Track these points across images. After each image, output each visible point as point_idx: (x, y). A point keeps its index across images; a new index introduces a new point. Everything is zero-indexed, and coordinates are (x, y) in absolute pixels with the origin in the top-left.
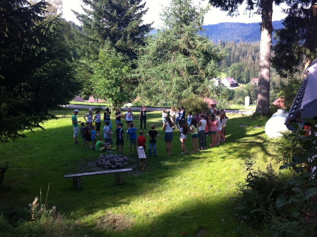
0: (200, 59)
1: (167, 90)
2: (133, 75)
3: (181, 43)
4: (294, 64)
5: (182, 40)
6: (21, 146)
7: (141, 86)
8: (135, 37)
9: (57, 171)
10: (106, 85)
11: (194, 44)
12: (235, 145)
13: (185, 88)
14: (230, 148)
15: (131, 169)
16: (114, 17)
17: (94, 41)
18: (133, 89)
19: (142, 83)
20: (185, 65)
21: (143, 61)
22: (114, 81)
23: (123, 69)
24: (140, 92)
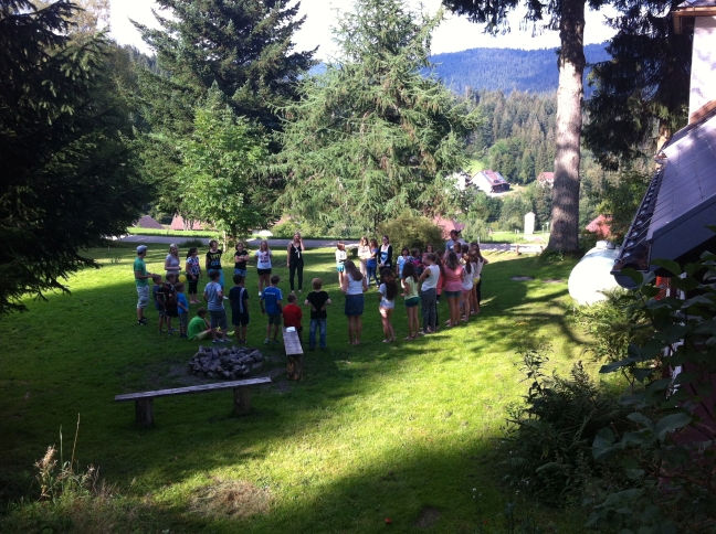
0: (426, 130)
1: (350, 201)
2: (272, 167)
3: (380, 94)
4: (632, 141)
5: (383, 87)
6: (17, 330)
7: (291, 193)
8: (278, 81)
9: (99, 385)
10: (210, 190)
11: (410, 96)
12: (502, 321)
13: (390, 196)
14: (492, 329)
15: (268, 380)
16: (229, 37)
17: (183, 90)
18: (273, 199)
19: (294, 184)
20: (391, 145)
21: (295, 135)
22: (228, 181)
23: (249, 153)
24: (289, 205)
